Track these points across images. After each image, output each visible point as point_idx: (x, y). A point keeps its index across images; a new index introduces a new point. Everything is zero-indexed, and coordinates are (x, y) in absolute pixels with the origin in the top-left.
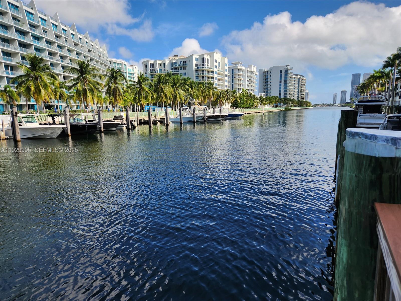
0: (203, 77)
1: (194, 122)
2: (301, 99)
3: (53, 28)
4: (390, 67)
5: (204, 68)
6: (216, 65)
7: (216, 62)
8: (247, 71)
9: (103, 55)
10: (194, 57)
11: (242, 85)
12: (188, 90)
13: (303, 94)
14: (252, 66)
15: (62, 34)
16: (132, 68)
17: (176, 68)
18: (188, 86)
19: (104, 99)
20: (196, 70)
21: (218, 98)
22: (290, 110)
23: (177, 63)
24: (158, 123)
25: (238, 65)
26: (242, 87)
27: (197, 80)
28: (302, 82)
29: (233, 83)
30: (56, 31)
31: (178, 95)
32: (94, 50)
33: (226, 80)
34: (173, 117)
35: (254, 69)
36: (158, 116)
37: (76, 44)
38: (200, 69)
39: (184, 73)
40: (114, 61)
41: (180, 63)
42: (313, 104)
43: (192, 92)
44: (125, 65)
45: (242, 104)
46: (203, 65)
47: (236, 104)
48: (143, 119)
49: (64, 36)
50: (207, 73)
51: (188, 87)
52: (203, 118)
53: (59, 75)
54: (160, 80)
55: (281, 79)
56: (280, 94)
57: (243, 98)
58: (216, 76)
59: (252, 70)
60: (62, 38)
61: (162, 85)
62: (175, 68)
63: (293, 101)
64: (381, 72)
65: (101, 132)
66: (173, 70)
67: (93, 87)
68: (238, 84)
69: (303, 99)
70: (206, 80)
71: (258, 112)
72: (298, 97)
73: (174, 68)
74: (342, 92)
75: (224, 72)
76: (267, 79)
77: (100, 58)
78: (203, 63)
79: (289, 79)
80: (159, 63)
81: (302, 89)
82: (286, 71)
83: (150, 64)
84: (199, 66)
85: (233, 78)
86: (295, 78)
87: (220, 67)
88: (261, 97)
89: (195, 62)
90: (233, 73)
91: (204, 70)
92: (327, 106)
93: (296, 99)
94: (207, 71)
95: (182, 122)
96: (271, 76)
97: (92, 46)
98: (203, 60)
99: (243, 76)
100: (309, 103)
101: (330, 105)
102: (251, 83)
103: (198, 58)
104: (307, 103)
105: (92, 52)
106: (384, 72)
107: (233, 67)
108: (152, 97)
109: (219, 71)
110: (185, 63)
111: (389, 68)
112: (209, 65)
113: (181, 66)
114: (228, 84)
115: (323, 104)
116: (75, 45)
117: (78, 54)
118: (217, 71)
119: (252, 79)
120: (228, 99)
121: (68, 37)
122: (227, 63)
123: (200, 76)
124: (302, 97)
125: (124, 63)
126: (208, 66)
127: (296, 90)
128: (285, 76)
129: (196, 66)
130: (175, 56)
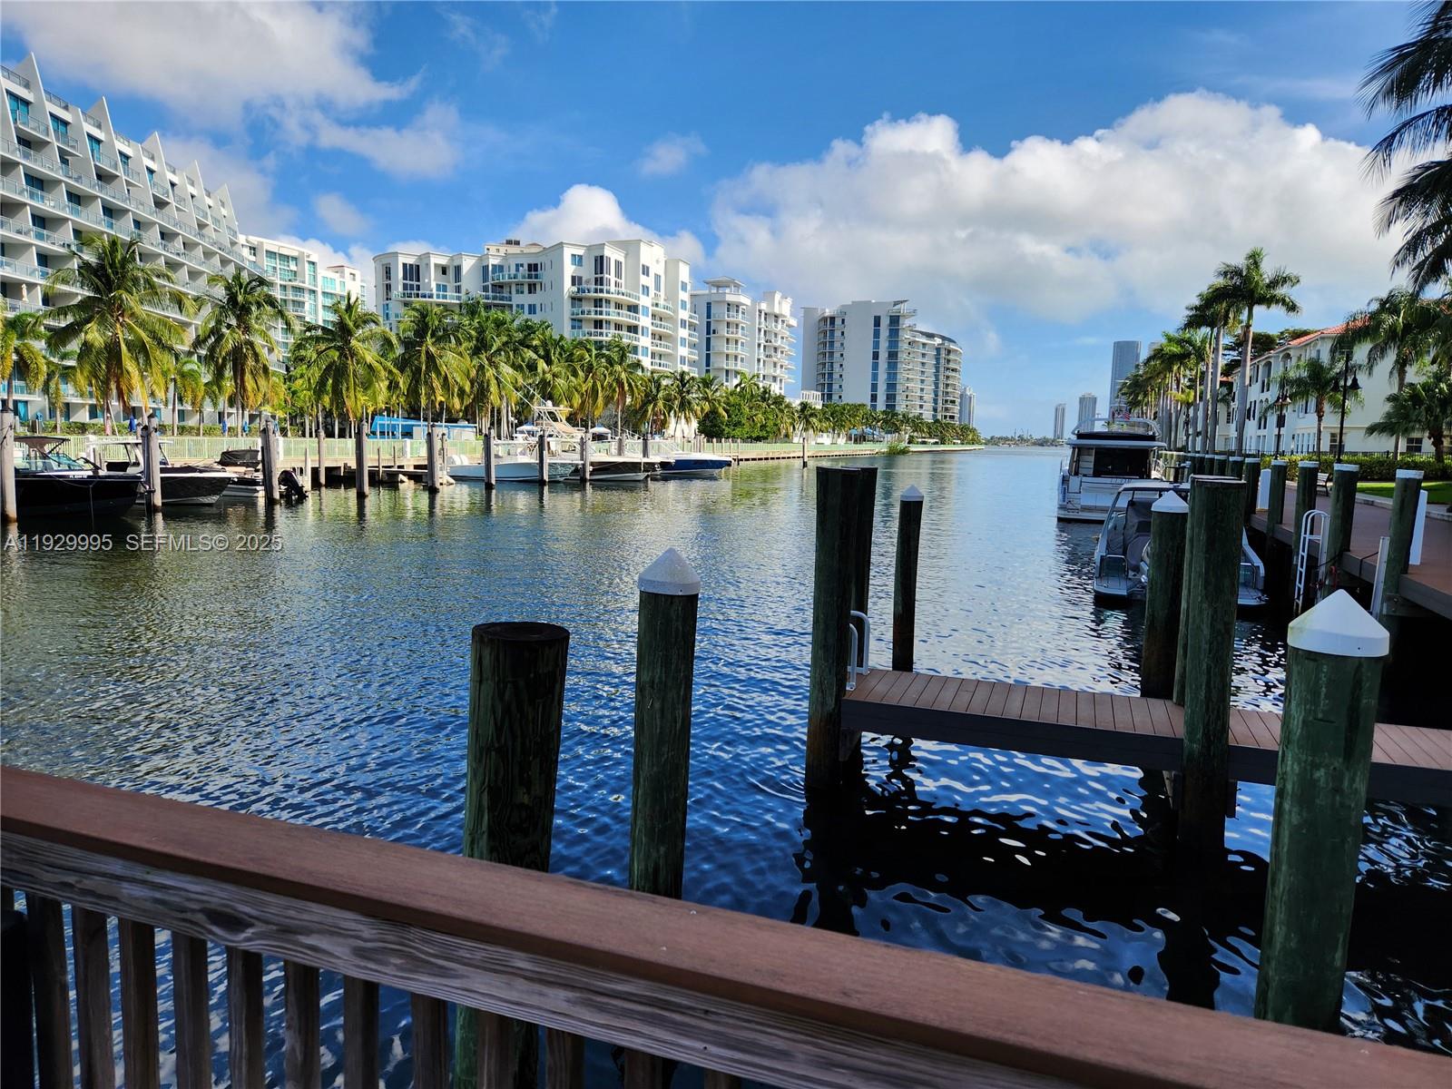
0: (598, 324)
1: (542, 483)
2: (946, 417)
3: (13, 112)
4: (1208, 325)
5: (602, 291)
6: (645, 284)
7: (648, 275)
8: (760, 311)
9: (216, 221)
10: (567, 253)
11: (742, 360)
12: (532, 367)
13: (953, 402)
14: (778, 296)
15: (48, 135)
16: (338, 275)
17: (501, 287)
18: (536, 353)
19: (206, 384)
20: (573, 299)
21: (650, 402)
22: (904, 452)
23: (506, 269)
24: (402, 482)
25: (727, 291)
26: (739, 368)
27: (575, 331)
28: (949, 361)
29: (708, 349)
30: (24, 124)
31: (493, 382)
32: (181, 200)
33: (683, 340)
34: (466, 463)
35: (784, 307)
36: (409, 455)
37: (103, 177)
38: (589, 296)
39: (530, 306)
40: (266, 247)
41: (517, 270)
42: (984, 434)
43: (549, 377)
44: (313, 263)
45: (735, 425)
46: (599, 281)
47: (715, 426)
48: (346, 464)
49: (56, 144)
50: (612, 309)
51: (535, 356)
52: (578, 471)
53: (24, 286)
54: (427, 324)
55: (876, 345)
56: (874, 398)
57: (740, 405)
58: (644, 321)
59: (777, 311)
60: (47, 150)
61: (433, 344)
62: (499, 287)
63: (917, 424)
64: (1180, 342)
65: (151, 510)
66: (490, 294)
67: (146, 339)
68: (727, 356)
69: (952, 417)
70: (608, 335)
71: (791, 455)
72: (935, 410)
73: (493, 285)
74: (1082, 400)
75: (676, 312)
76: (832, 343)
77: (204, 231)
78: (599, 276)
79: (903, 346)
80: (436, 265)
81: (947, 385)
82: (895, 320)
83: (405, 265)
84: (584, 286)
85: (708, 333)
86: (924, 344)
87: (662, 293)
88: (804, 406)
89: (569, 270)
90: (709, 317)
91: (601, 300)
92: (1034, 444)
93: (928, 416)
94: (613, 304)
95: (493, 482)
96: (843, 333)
97: (173, 185)
98: (600, 262)
99: (743, 328)
100: (973, 430)
101: (1042, 443)
102: (773, 354)
103: (580, 257)
104: (966, 433)
105: (171, 210)
106: (1189, 342)
107: (711, 294)
108: (393, 386)
109: (657, 305)
110: (536, 270)
111: (1205, 330)
112: (623, 281)
113: (520, 279)
114: (691, 353)
115: (1021, 439)
116: (99, 177)
117: (110, 211)
118: (649, 305)
119: (776, 341)
120: (685, 405)
121: (73, 147)
122: (686, 280)
123: (589, 320)
124: (947, 409)
125: (308, 256)
126: (617, 284)
127: (930, 388)
128: (890, 336)
129: (573, 284)
130: (509, 242)
